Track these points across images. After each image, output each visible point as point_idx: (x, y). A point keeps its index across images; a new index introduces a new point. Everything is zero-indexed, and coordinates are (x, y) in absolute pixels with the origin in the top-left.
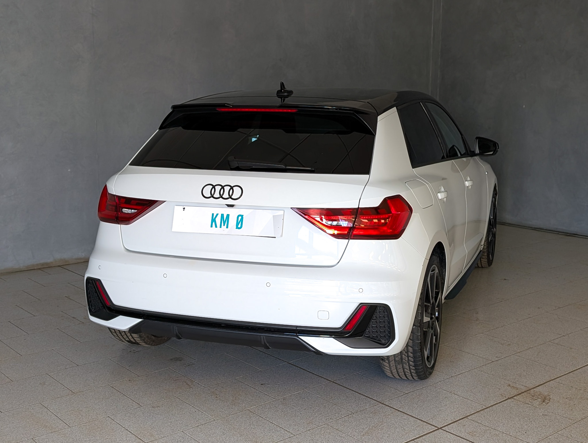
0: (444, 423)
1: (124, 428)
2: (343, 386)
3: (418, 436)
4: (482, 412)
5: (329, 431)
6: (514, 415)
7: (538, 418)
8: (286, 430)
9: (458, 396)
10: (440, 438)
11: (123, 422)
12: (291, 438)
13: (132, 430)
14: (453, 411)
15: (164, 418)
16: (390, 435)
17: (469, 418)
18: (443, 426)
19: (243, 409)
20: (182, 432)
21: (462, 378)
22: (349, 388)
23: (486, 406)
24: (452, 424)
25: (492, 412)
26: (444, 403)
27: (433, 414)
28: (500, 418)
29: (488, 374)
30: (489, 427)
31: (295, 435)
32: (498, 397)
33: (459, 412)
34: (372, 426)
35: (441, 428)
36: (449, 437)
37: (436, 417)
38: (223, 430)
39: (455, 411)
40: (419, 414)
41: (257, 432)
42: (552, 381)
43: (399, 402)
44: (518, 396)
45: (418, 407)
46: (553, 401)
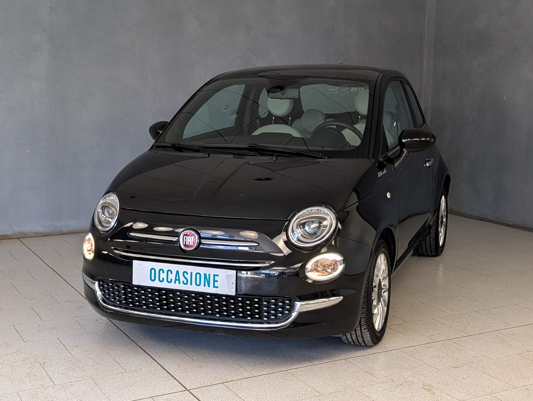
0: (197, 386)
3: (161, 394)
4: (242, 380)
5: (88, 384)
8: (52, 381)
10: (178, 397)
12: (49, 387)
16: (137, 392)
17: (225, 383)
18: (195, 388)
24: (203, 388)
27: (196, 378)
28: (253, 386)
31: (55, 385)
33: (222, 379)
35: (188, 390)
36: (187, 397)
37: (196, 380)
40: (184, 377)
43: (178, 367)
44: (294, 369)
45: (190, 371)
46: (322, 376)
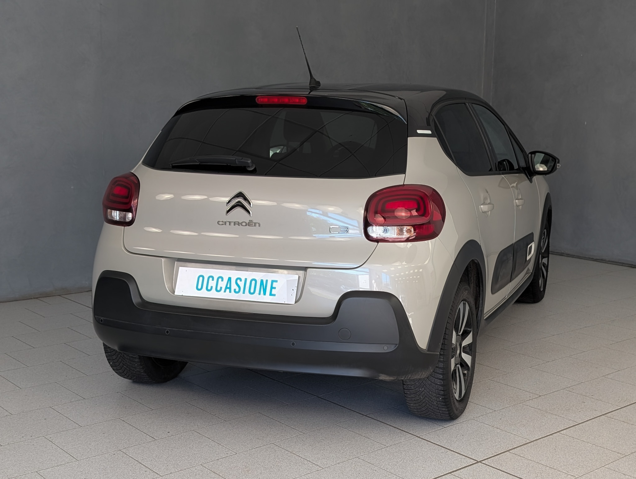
0: (484, 457)
1: (137, 461)
2: (377, 420)
3: (456, 469)
4: (525, 446)
5: (360, 464)
6: (560, 450)
7: (585, 452)
8: (314, 464)
9: (500, 430)
10: (479, 471)
11: (136, 455)
12: (319, 471)
13: (146, 464)
14: (494, 444)
15: (181, 452)
16: (426, 468)
17: (510, 452)
18: (483, 459)
19: (267, 442)
20: (201, 466)
21: (506, 412)
22: (383, 422)
23: (530, 440)
24: (492, 458)
25: (537, 446)
26: (485, 437)
27: (472, 448)
28: (544, 452)
29: (534, 409)
30: (532, 461)
31: (323, 468)
32: (543, 431)
33: (501, 446)
34: (406, 459)
35: (480, 462)
36: (488, 470)
37: (476, 450)
38: (245, 464)
39: (496, 445)
40: (458, 448)
41: (283, 466)
42: (603, 416)
43: (437, 436)
44: (565, 430)
45: (456, 440)
46: (603, 435)
